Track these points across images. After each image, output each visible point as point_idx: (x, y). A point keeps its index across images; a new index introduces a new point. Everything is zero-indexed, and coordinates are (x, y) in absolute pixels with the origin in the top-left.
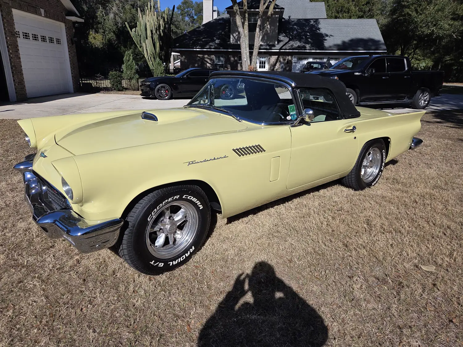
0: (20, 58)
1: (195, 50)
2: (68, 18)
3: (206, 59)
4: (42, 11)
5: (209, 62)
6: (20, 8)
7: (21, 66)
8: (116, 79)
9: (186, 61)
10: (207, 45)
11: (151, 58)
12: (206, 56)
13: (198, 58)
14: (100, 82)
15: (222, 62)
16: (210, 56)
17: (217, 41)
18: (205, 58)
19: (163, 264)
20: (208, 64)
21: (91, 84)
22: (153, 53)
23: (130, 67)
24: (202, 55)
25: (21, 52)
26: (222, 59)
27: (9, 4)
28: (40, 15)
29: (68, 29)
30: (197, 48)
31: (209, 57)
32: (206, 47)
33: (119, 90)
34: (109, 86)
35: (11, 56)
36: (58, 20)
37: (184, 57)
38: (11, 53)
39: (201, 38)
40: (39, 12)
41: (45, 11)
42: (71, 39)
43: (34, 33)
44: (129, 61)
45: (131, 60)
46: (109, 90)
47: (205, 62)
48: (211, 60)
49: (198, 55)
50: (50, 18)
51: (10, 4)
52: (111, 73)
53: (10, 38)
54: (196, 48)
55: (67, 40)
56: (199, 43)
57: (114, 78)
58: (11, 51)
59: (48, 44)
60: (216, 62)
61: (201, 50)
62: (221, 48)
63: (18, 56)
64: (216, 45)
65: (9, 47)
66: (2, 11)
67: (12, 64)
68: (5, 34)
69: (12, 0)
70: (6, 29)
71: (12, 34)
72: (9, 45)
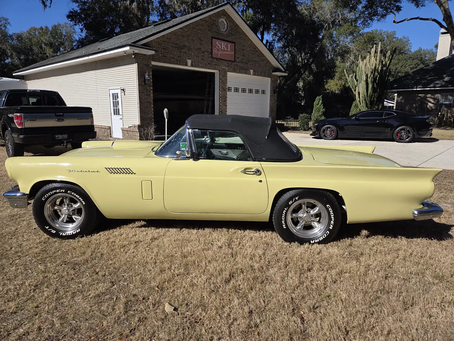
0: (226, 106)
1: (415, 89)
2: (274, 73)
3: (428, 99)
4: (252, 71)
5: (432, 102)
6: (234, 71)
7: (226, 111)
8: (304, 120)
9: (403, 101)
10: (431, 84)
11: (362, 101)
12: (429, 95)
13: (418, 98)
14: (290, 123)
15: (450, 100)
16: (433, 95)
17: (447, 79)
18: (428, 97)
19: (55, 232)
20: (430, 104)
21: (283, 124)
22: (364, 96)
23: (318, 110)
24: (423, 95)
25: (228, 102)
26: (450, 98)
27: (225, 69)
28: (250, 74)
29: (273, 82)
30: (418, 87)
31: (433, 97)
32: (430, 86)
33: (305, 130)
34: (298, 126)
35: (220, 104)
36: (265, 76)
37: (401, 97)
38: (220, 103)
39: (427, 77)
40: (249, 72)
41: (254, 71)
42: (274, 90)
43: (243, 88)
44: (318, 104)
45: (320, 104)
46: (297, 129)
47: (426, 102)
48: (434, 99)
49: (419, 95)
50: (258, 75)
51: (227, 70)
52: (301, 115)
53: (222, 92)
54: (416, 88)
55: (270, 91)
56: (422, 83)
57: (302, 120)
58: (220, 101)
59: (254, 94)
60: (441, 102)
61: (422, 89)
62: (450, 86)
63: (225, 104)
64: (444, 83)
65: (220, 98)
66: (219, 75)
67: (220, 110)
68: (219, 90)
69: (229, 67)
70: (220, 87)
71: (224, 90)
72: (220, 97)
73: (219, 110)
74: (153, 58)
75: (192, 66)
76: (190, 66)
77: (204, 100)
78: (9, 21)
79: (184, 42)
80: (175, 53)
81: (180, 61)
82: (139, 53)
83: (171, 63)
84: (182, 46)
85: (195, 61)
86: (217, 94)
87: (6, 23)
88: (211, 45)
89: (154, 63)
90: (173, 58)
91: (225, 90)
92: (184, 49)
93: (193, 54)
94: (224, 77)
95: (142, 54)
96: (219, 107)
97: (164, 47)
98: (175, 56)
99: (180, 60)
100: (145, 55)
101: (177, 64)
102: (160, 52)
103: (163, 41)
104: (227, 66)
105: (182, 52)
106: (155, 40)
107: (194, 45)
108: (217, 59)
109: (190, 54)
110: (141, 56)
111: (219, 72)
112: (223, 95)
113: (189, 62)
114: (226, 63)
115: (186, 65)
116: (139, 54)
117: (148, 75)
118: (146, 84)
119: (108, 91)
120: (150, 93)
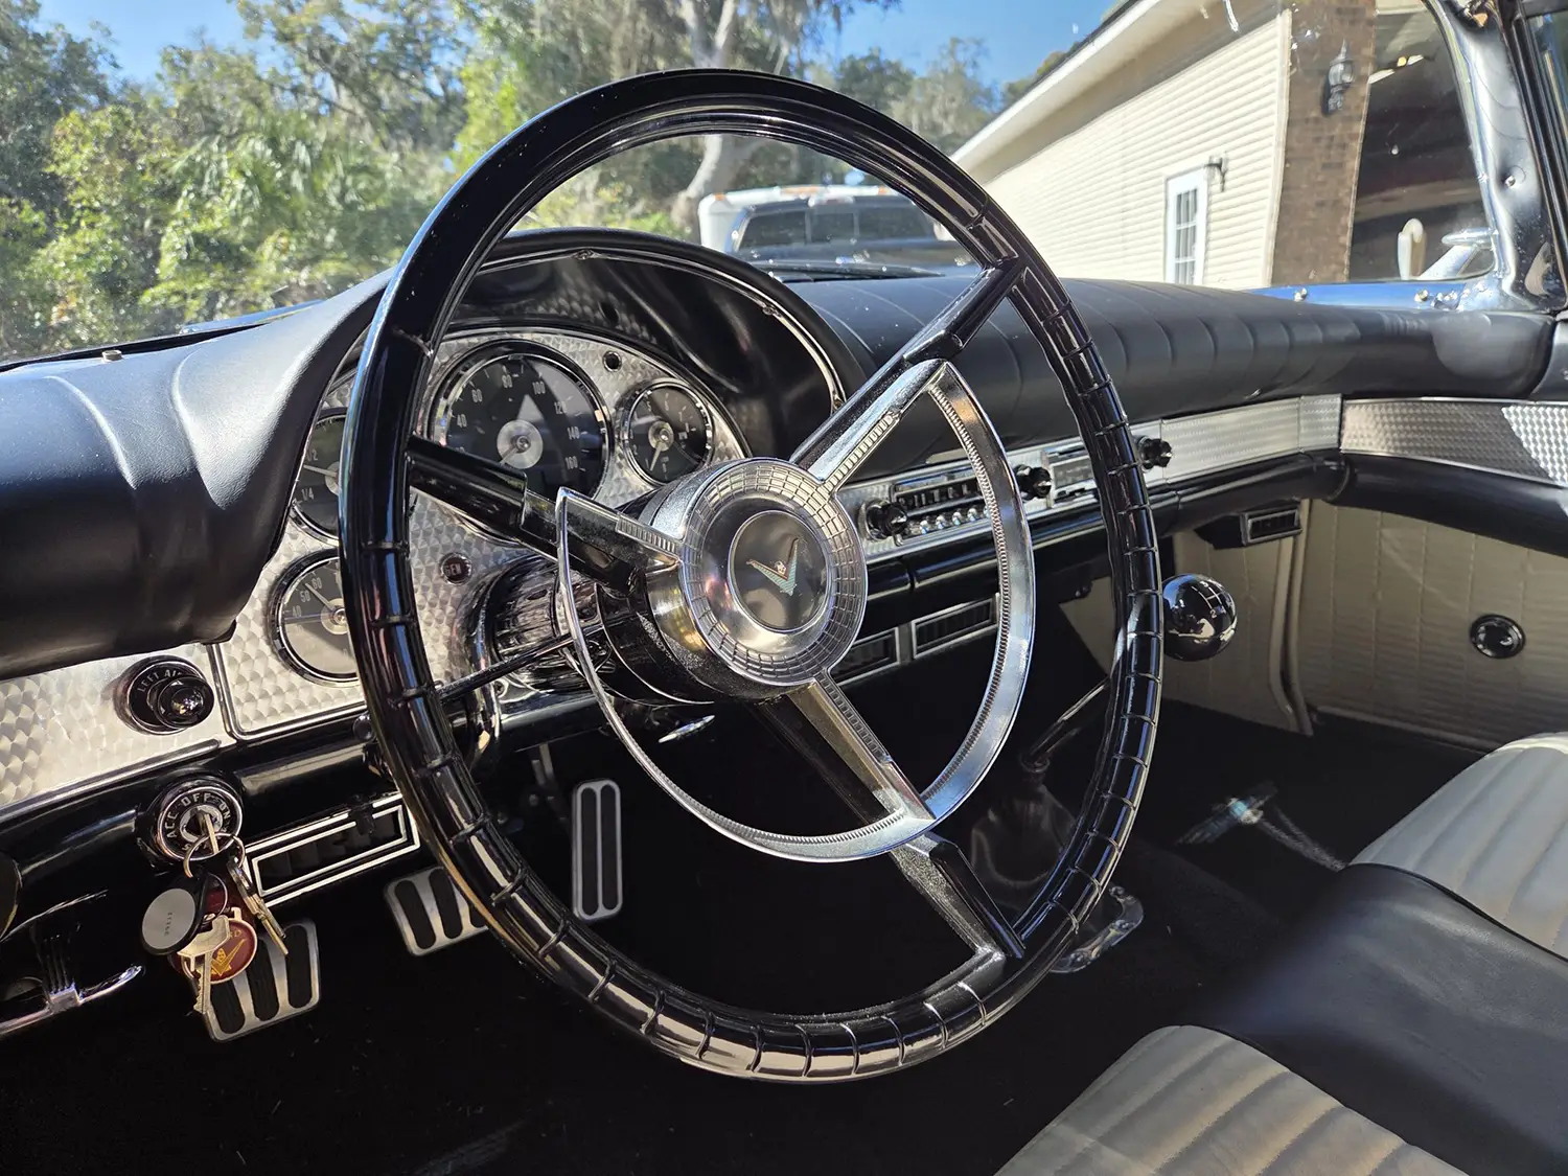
117: (1345, 63)
118: (1326, 111)
119: (1163, 186)
120: (1343, 155)
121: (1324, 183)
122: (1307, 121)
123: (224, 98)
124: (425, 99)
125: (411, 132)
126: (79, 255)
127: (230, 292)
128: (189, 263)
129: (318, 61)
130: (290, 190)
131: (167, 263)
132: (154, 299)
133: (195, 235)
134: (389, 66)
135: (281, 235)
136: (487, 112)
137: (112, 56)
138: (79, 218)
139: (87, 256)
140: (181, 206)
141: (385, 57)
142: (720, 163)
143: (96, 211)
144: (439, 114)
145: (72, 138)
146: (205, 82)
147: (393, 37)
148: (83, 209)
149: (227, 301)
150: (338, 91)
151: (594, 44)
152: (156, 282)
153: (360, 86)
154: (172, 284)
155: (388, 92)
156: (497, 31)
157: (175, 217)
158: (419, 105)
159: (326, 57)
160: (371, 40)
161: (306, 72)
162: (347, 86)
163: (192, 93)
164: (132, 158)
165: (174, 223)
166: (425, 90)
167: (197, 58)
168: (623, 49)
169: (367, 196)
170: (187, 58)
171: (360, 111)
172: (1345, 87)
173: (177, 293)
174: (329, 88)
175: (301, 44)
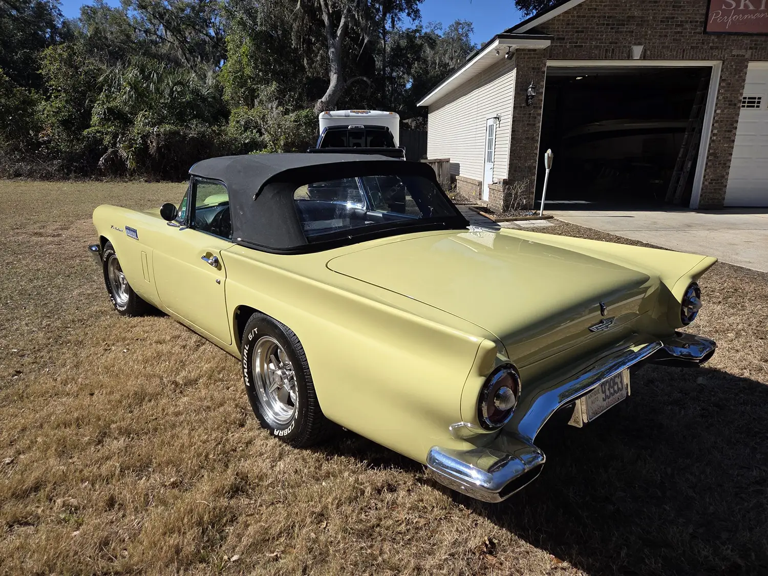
0: (733, 141)
27: (743, 56)
35: (714, 138)
51: (747, 57)
53: (723, 111)
58: (716, 131)
63: (729, 138)
65: (715, 125)
66: (722, 70)
67: (711, 151)
68: (716, 105)
69: (756, 49)
70: (721, 98)
71: (730, 105)
72: (717, 122)
73: (709, 151)
74: (550, 54)
75: (644, 57)
76: (638, 58)
77: (683, 130)
78: (472, 27)
79: (629, 9)
80: (604, 36)
81: (613, 52)
82: (523, 48)
83: (590, 58)
84: (624, 21)
85: (654, 47)
86: (711, 114)
87: (468, 30)
88: (706, 4)
89: (550, 63)
90: (596, 47)
91: (735, 105)
92: (627, 25)
93: (650, 32)
94: (736, 74)
95: (530, 50)
96: (710, 145)
97: (578, 28)
98: (602, 43)
99: (613, 50)
100: (534, 50)
101: (606, 58)
102: (568, 39)
103: (578, 17)
104: (751, 48)
105: (621, 32)
106: (561, 18)
107: (655, 14)
108: (719, 34)
109: (643, 33)
110: (527, 54)
111: (723, 63)
112: (727, 118)
113: (638, 50)
114: (747, 41)
115: (629, 57)
116: (523, 50)
117: (532, 88)
118: (528, 105)
119: (485, 122)
120: (535, 121)
121: (528, 131)
122: (521, 107)
123: (112, 33)
124: (207, 39)
125: (200, 54)
126: (53, 112)
127: (123, 134)
128: (105, 120)
129: (157, 18)
130: (149, 92)
131: (95, 119)
132: (88, 133)
133: (108, 108)
134: (191, 23)
135: (146, 111)
136: (235, 57)
137: (59, 10)
138: (51, 94)
139: (57, 112)
140: (102, 96)
141: (189, 18)
142: (336, 86)
143: (59, 91)
144: (213, 47)
145: (49, 58)
146: (102, 24)
147: (193, 8)
148: (53, 89)
149: (122, 138)
150: (166, 32)
151: (284, 31)
152: (89, 126)
153: (176, 31)
154: (96, 128)
155: (189, 35)
156: (242, 23)
157: (99, 100)
158: (204, 41)
159: (161, 16)
160: (183, 10)
161: (151, 23)
162: (170, 31)
163: (97, 30)
164: (77, 68)
165: (98, 102)
166: (207, 35)
167: (99, 14)
168: (298, 31)
169: (182, 94)
170: (95, 12)
171: (176, 43)
172: (533, 96)
173: (99, 132)
174: (162, 30)
175: (149, 9)
